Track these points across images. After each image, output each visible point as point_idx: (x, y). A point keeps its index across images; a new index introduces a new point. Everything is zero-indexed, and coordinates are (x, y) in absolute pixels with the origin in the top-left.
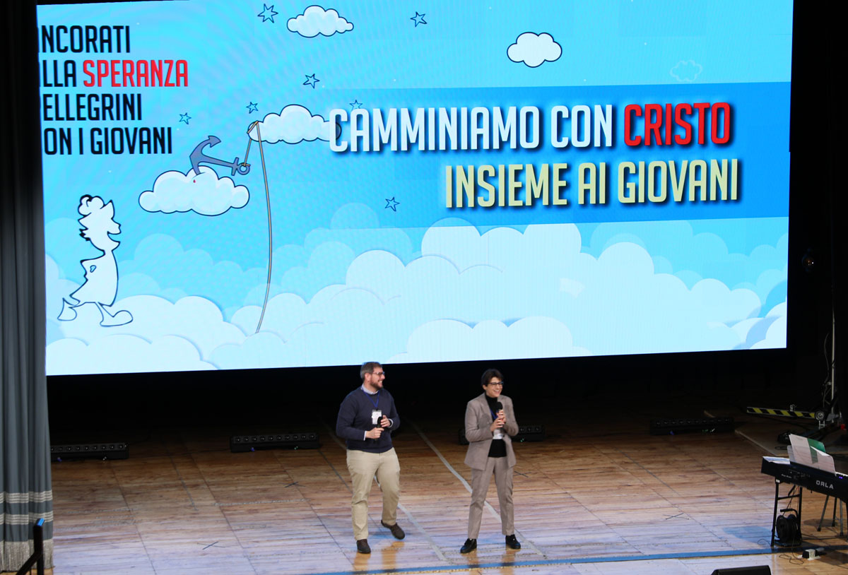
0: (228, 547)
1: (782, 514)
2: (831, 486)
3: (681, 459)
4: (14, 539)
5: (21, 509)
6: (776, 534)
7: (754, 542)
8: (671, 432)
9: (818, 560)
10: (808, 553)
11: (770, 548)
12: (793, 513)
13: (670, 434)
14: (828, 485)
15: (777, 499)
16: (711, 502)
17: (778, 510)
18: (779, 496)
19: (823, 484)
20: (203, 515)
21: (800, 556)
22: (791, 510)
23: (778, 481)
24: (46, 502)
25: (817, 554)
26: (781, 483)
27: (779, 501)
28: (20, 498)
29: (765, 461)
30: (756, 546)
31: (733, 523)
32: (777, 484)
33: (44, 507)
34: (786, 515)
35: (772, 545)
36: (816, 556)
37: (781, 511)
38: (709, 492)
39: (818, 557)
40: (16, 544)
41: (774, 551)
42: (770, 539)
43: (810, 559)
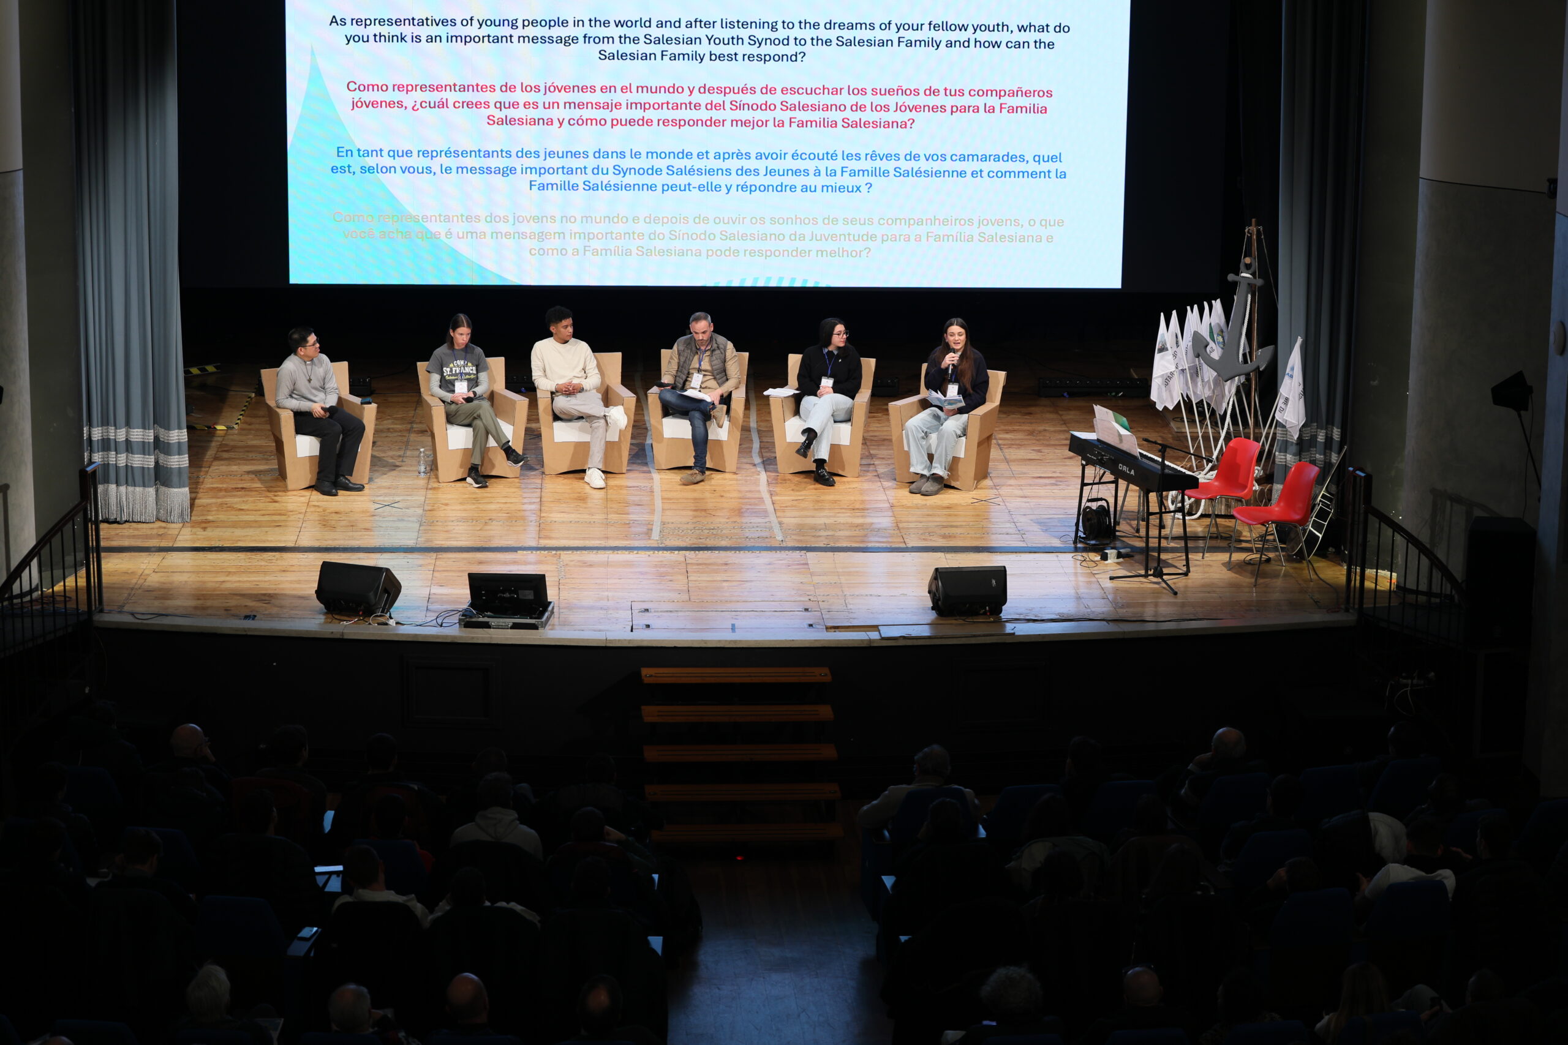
0: (408, 508)
1: (1089, 504)
2: (1132, 472)
3: (1052, 429)
4: (137, 483)
5: (144, 448)
6: (1081, 528)
7: (1055, 537)
8: (1065, 394)
9: (1118, 563)
10: (1107, 553)
11: (1073, 545)
12: (1104, 503)
13: (1063, 396)
14: (1130, 471)
15: (1083, 485)
16: (1046, 485)
17: (1084, 500)
18: (1085, 482)
19: (1125, 468)
20: (405, 468)
21: (1098, 558)
22: (1101, 499)
23: (1084, 463)
24: (179, 443)
25: (1119, 555)
26: (1087, 465)
27: (1085, 488)
28: (143, 435)
29: (1073, 437)
30: (1056, 543)
31: (1051, 512)
32: (1083, 467)
33: (175, 449)
34: (1094, 506)
35: (1075, 542)
36: (1118, 558)
37: (1089, 501)
38: (1054, 472)
39: (1121, 560)
40: (139, 489)
41: (1076, 550)
42: (1073, 535)
43: (1109, 561)
